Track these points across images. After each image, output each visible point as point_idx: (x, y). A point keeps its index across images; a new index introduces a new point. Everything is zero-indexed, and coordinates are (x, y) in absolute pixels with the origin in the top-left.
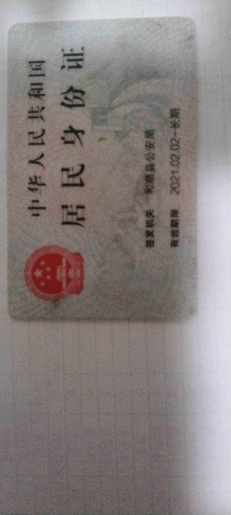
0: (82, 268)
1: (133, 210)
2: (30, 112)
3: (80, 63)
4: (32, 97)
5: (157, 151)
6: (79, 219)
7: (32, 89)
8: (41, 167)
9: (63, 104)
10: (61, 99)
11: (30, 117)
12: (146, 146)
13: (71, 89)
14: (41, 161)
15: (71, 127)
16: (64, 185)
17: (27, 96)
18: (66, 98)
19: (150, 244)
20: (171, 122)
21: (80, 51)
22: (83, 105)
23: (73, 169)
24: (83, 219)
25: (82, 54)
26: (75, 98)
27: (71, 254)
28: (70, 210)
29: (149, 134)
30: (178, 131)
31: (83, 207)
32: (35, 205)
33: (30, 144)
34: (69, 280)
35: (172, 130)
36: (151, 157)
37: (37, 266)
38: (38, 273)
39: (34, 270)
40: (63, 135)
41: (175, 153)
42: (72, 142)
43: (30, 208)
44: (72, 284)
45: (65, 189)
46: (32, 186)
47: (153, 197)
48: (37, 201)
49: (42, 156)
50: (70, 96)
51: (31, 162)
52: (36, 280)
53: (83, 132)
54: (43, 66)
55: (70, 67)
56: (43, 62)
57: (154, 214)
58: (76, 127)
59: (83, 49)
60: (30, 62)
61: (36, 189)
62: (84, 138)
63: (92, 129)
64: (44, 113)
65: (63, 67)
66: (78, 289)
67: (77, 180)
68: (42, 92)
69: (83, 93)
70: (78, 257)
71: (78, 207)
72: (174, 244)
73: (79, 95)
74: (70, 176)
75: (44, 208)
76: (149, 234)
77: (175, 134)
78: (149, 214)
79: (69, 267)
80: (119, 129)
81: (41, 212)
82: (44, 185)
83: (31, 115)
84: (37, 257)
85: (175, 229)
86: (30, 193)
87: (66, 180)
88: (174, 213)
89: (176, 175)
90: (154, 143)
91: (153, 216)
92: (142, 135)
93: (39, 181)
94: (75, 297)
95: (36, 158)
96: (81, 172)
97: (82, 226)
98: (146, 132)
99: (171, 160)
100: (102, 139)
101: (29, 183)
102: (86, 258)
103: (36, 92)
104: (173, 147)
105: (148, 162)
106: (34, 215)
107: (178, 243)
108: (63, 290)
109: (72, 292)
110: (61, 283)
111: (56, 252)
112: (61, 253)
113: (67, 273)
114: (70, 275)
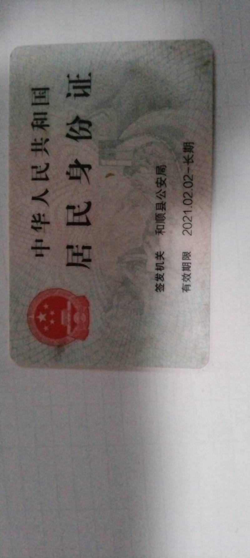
0: (87, 312)
1: (142, 251)
2: (33, 144)
3: (87, 90)
4: (36, 128)
5: (169, 189)
6: (84, 260)
7: (35, 119)
8: (44, 204)
9: (68, 136)
10: (67, 130)
11: (32, 150)
12: (157, 183)
13: (77, 120)
14: (43, 197)
15: (76, 161)
16: (69, 224)
17: (30, 127)
19: (160, 288)
20: (185, 157)
21: (87, 78)
22: (90, 138)
23: (79, 207)
24: (89, 260)
25: (89, 81)
26: (81, 129)
27: (77, 297)
28: (75, 250)
29: (161, 170)
30: (192, 166)
32: (39, 244)
33: (34, 179)
34: (73, 324)
35: (185, 166)
36: (161, 195)
37: (40, 309)
38: (42, 317)
39: (37, 314)
40: (68, 169)
41: (188, 190)
42: (78, 178)
43: (33, 248)
44: (76, 329)
45: (71, 228)
46: (35, 225)
47: (164, 238)
48: (41, 241)
49: (47, 192)
50: (76, 127)
51: (34, 198)
52: (40, 325)
53: (89, 167)
54: (48, 94)
55: (76, 95)
56: (47, 89)
57: (165, 256)
58: (82, 162)
59: (90, 75)
60: (33, 89)
61: (40, 228)
62: (91, 173)
63: (100, 164)
64: (48, 146)
65: (69, 95)
66: (84, 335)
67: (83, 219)
68: (46, 123)
69: (90, 124)
70: (84, 301)
71: (84, 248)
72: (186, 289)
73: (86, 126)
74: (75, 215)
75: (48, 248)
76: (159, 277)
77: (188, 169)
78: (159, 256)
79: (73, 311)
80: (129, 163)
81: (44, 252)
82: (48, 223)
83: (34, 147)
84: (40, 301)
85: (187, 272)
86: (33, 231)
87: (71, 219)
88: (186, 255)
89: (189, 215)
90: (165, 179)
91: (164, 259)
92: (153, 171)
93: (42, 219)
94: (80, 342)
95: (39, 195)
96: (88, 210)
97: (88, 268)
98: (158, 167)
99: (184, 199)
100: (110, 175)
101: (32, 221)
102: (91, 302)
103: (39, 122)
104: (186, 185)
105: (158, 201)
106: (37, 255)
107: (190, 288)
108: (68, 335)
109: (76, 338)
110: (66, 328)
111: (61, 295)
112: (66, 297)
113: (72, 318)
114: (75, 320)
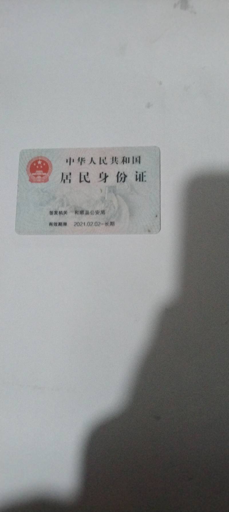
0: (41, 182)
1: (68, 205)
2: (116, 158)
3: (138, 180)
4: (123, 159)
5: (95, 216)
6: (64, 180)
7: (126, 158)
8: (89, 163)
9: (119, 173)
10: (121, 172)
11: (113, 158)
12: (97, 211)
13: (126, 176)
14: (92, 162)
15: (108, 176)
16: (80, 174)
17: (123, 156)
18: (121, 174)
19: (51, 213)
20: (108, 222)
21: (144, 180)
22: (118, 181)
23: (88, 177)
24: (64, 182)
25: (143, 180)
26: (122, 178)
27: (48, 177)
28: (69, 176)
29: (103, 212)
30: (104, 226)
31: (70, 182)
32: (72, 161)
33: (100, 158)
34: (36, 176)
35: (104, 223)
36: (92, 213)
37: (43, 162)
38: (40, 162)
39: (41, 160)
40: (104, 173)
41: (94, 224)
42: (100, 177)
43: (70, 158)
44: (34, 177)
45: (79, 174)
46: (80, 159)
47: (73, 214)
48: (73, 161)
49: (94, 163)
50: (123, 176)
51: (92, 158)
52: (36, 162)
53: (105, 182)
54: (138, 163)
55: (136, 176)
56: (140, 163)
57: (65, 215)
58: (107, 179)
59: (145, 181)
60: (140, 157)
61: (79, 161)
62: (103, 182)
63: (106, 186)
64: (115, 164)
65: (137, 172)
66: (31, 181)
67: (83, 179)
68: (125, 163)
69: (124, 181)
70: (46, 180)
71: (70, 180)
72: (51, 224)
73: (123, 180)
74: (84, 176)
75: (70, 164)
76: (56, 213)
77: (103, 224)
78: (65, 212)
79: (42, 176)
80: (106, 198)
81: (69, 163)
82: (81, 164)
84: (47, 162)
85: (58, 224)
86: (77, 158)
87: (83, 175)
88: (65, 224)
89: (83, 225)
90: (99, 214)
91: (64, 214)
92: (103, 209)
93: (82, 162)
94: (28, 179)
95: (94, 161)
96: (87, 181)
97: (61, 182)
98: (104, 211)
99: (90, 222)
100: (101, 191)
101: (82, 158)
102: (45, 184)
103: (125, 160)
104: (96, 223)
105: (90, 212)
106: (67, 160)
107: (51, 226)
108: (31, 174)
109: (30, 177)
110: (35, 173)
111: (49, 171)
112: (48, 173)
113: (39, 175)
114: (38, 176)
